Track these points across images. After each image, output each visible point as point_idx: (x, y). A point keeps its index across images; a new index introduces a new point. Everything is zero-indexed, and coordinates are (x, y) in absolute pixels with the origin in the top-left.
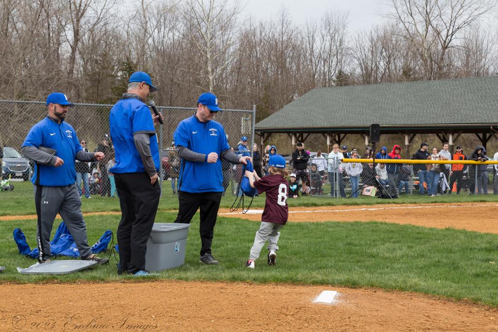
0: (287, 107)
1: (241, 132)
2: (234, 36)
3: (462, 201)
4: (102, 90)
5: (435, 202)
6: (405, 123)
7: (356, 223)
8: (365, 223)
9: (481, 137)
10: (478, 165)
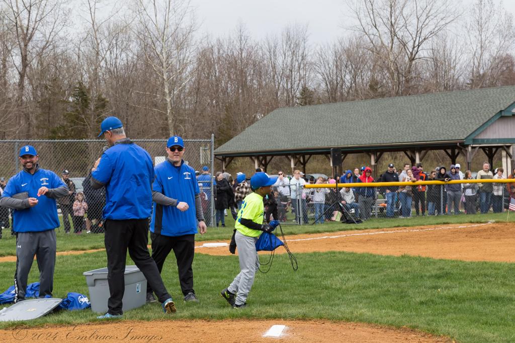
0: (249, 130)
1: (200, 162)
2: (191, 54)
3: (425, 224)
4: (53, 117)
5: (398, 226)
6: (371, 143)
7: (315, 253)
8: (323, 253)
9: (450, 154)
10: (443, 185)
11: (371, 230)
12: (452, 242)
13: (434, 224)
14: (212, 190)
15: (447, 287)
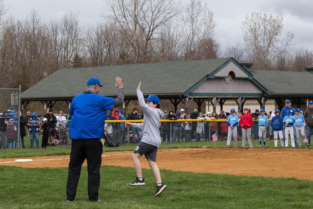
1: (11, 104)
9: (174, 102)
10: (172, 122)
11: (127, 152)
12: (182, 160)
13: (168, 148)
14: (19, 123)
15: (187, 190)
